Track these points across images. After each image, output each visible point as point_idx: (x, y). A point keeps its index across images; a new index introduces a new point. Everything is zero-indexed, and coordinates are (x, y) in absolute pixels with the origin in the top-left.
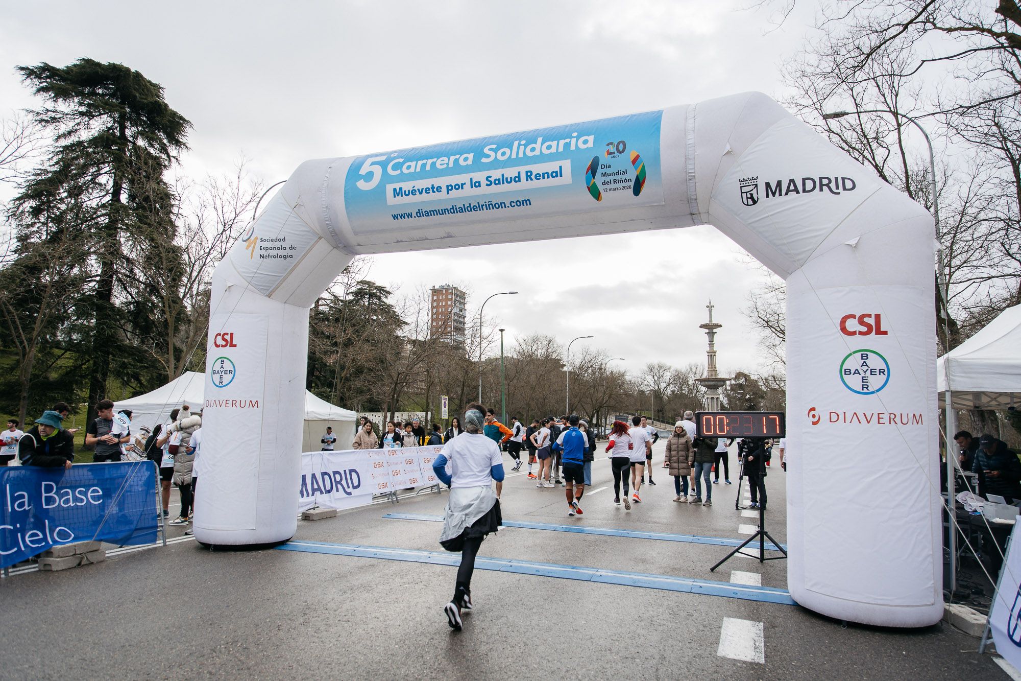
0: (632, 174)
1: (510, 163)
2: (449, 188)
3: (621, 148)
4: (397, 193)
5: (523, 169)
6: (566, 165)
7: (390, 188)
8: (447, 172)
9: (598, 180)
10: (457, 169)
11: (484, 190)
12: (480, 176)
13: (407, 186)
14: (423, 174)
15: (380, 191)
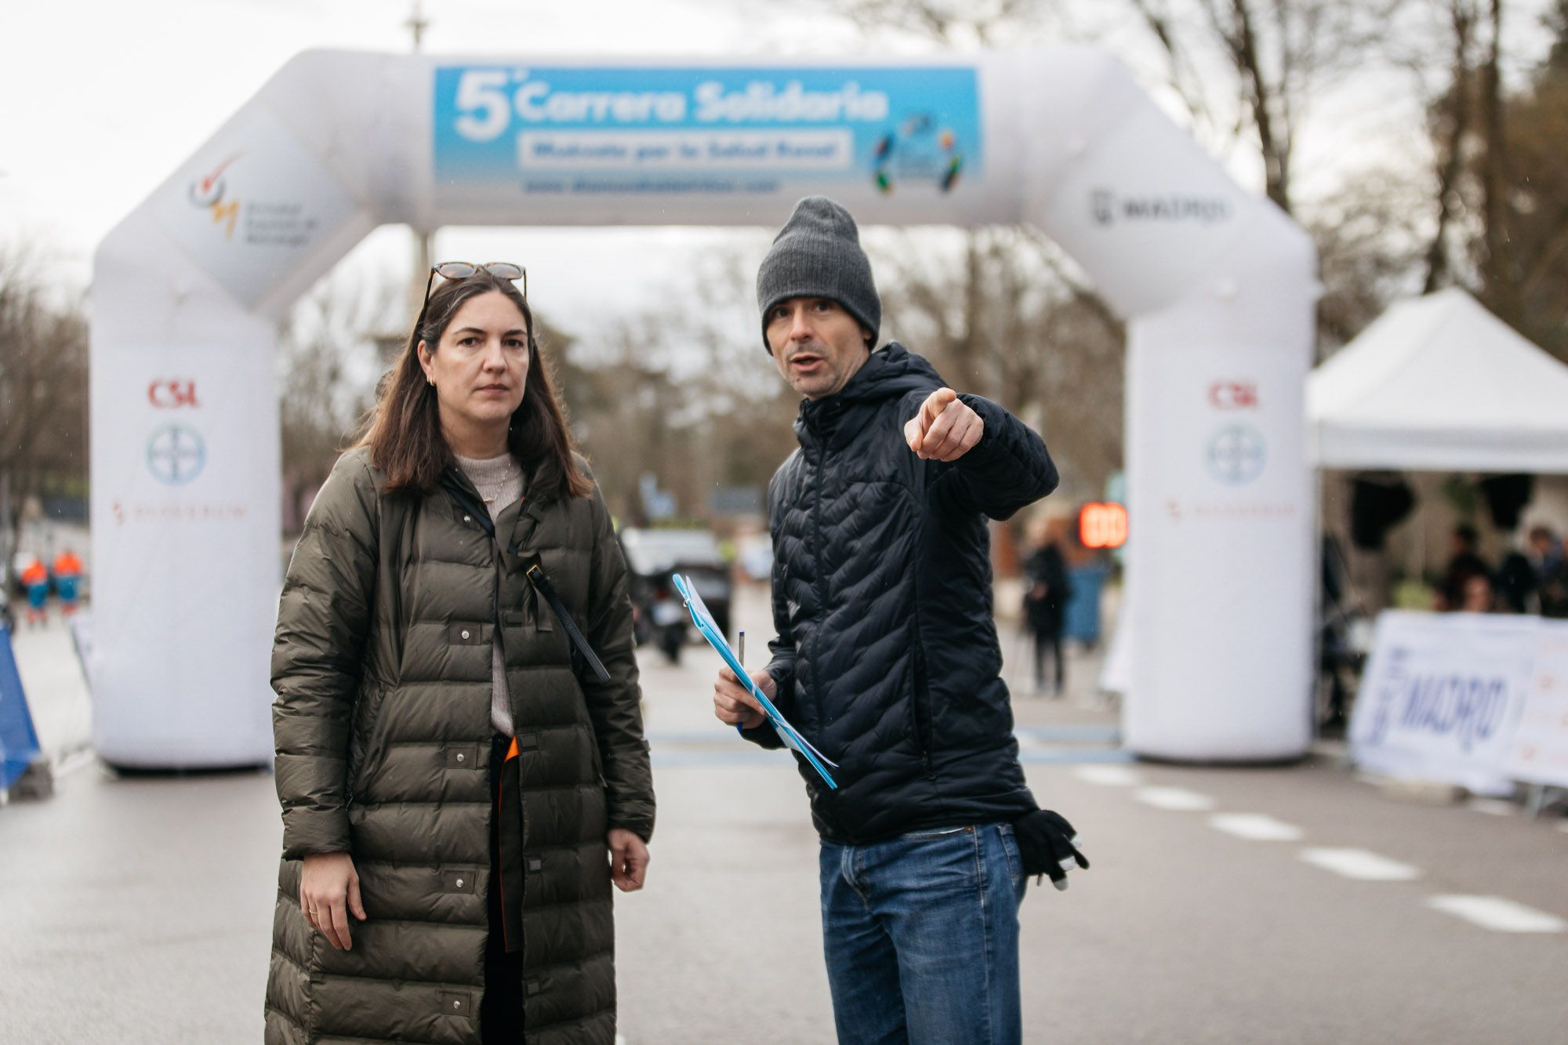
0: (942, 164)
1: (747, 124)
2: (642, 153)
3: (925, 125)
4: (543, 149)
5: (772, 138)
6: (843, 140)
7: (527, 141)
8: (635, 125)
9: (892, 167)
10: (652, 122)
11: (703, 164)
12: (698, 139)
13: (561, 139)
14: (588, 123)
15: (506, 142)
